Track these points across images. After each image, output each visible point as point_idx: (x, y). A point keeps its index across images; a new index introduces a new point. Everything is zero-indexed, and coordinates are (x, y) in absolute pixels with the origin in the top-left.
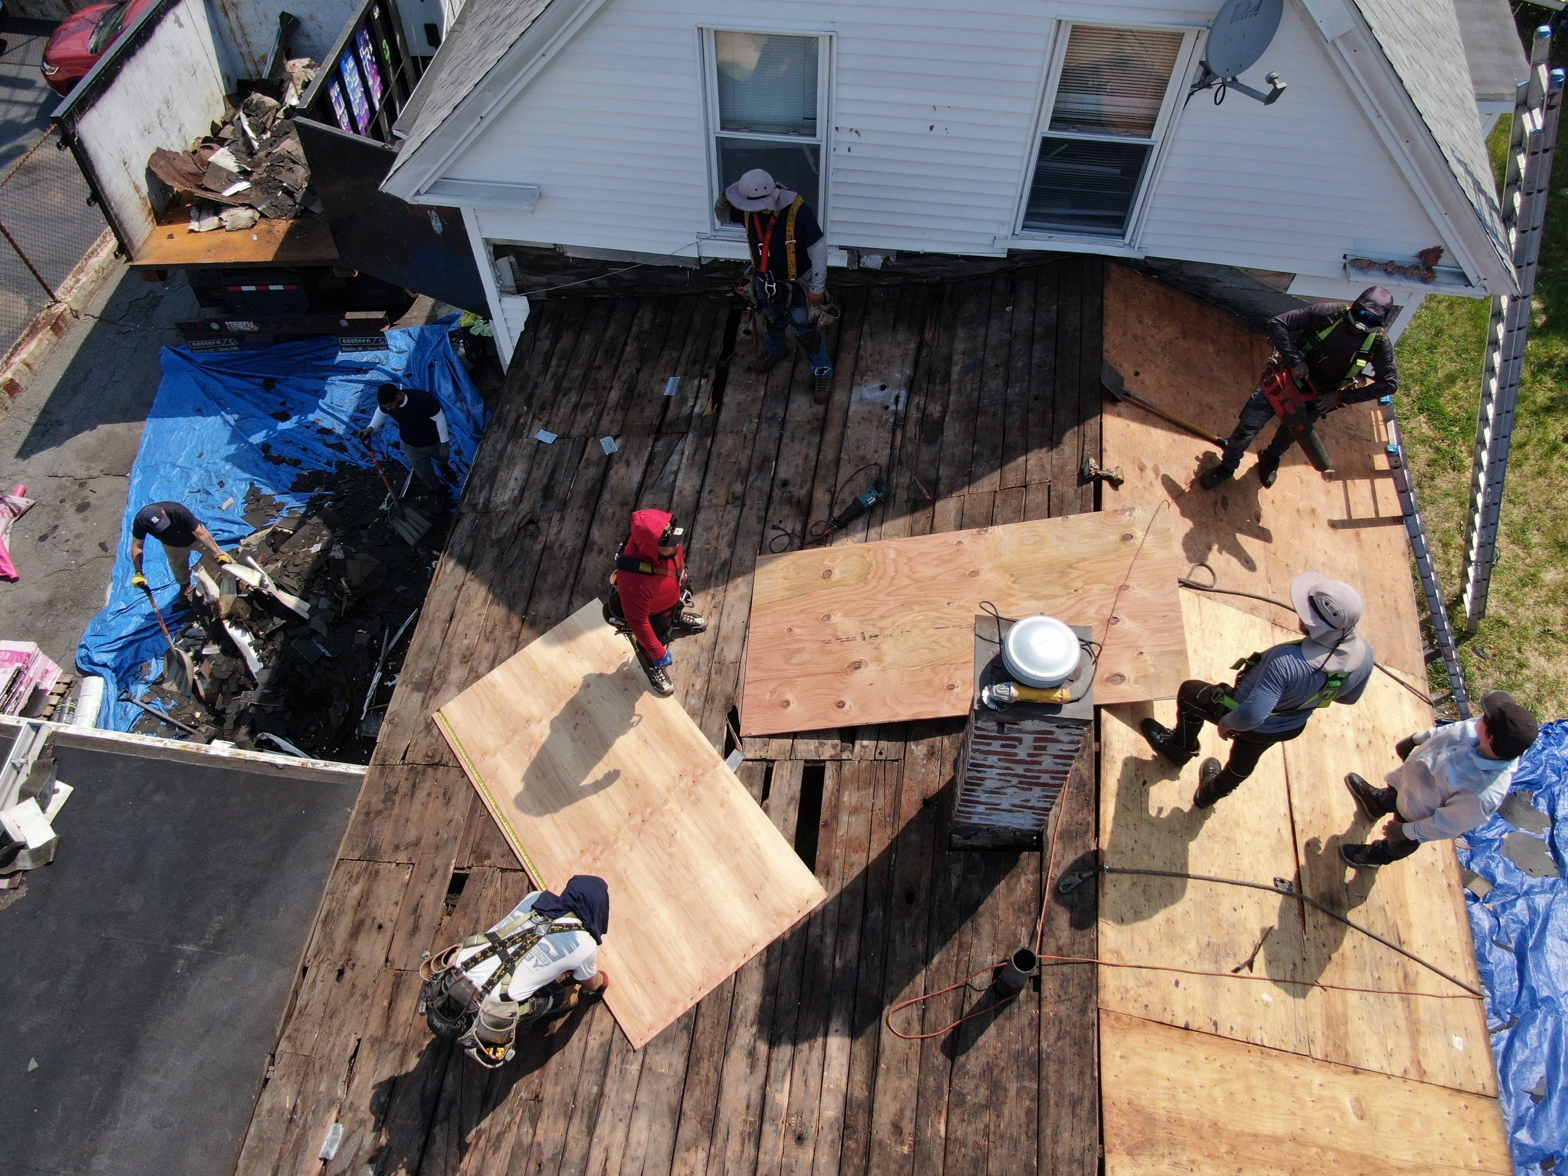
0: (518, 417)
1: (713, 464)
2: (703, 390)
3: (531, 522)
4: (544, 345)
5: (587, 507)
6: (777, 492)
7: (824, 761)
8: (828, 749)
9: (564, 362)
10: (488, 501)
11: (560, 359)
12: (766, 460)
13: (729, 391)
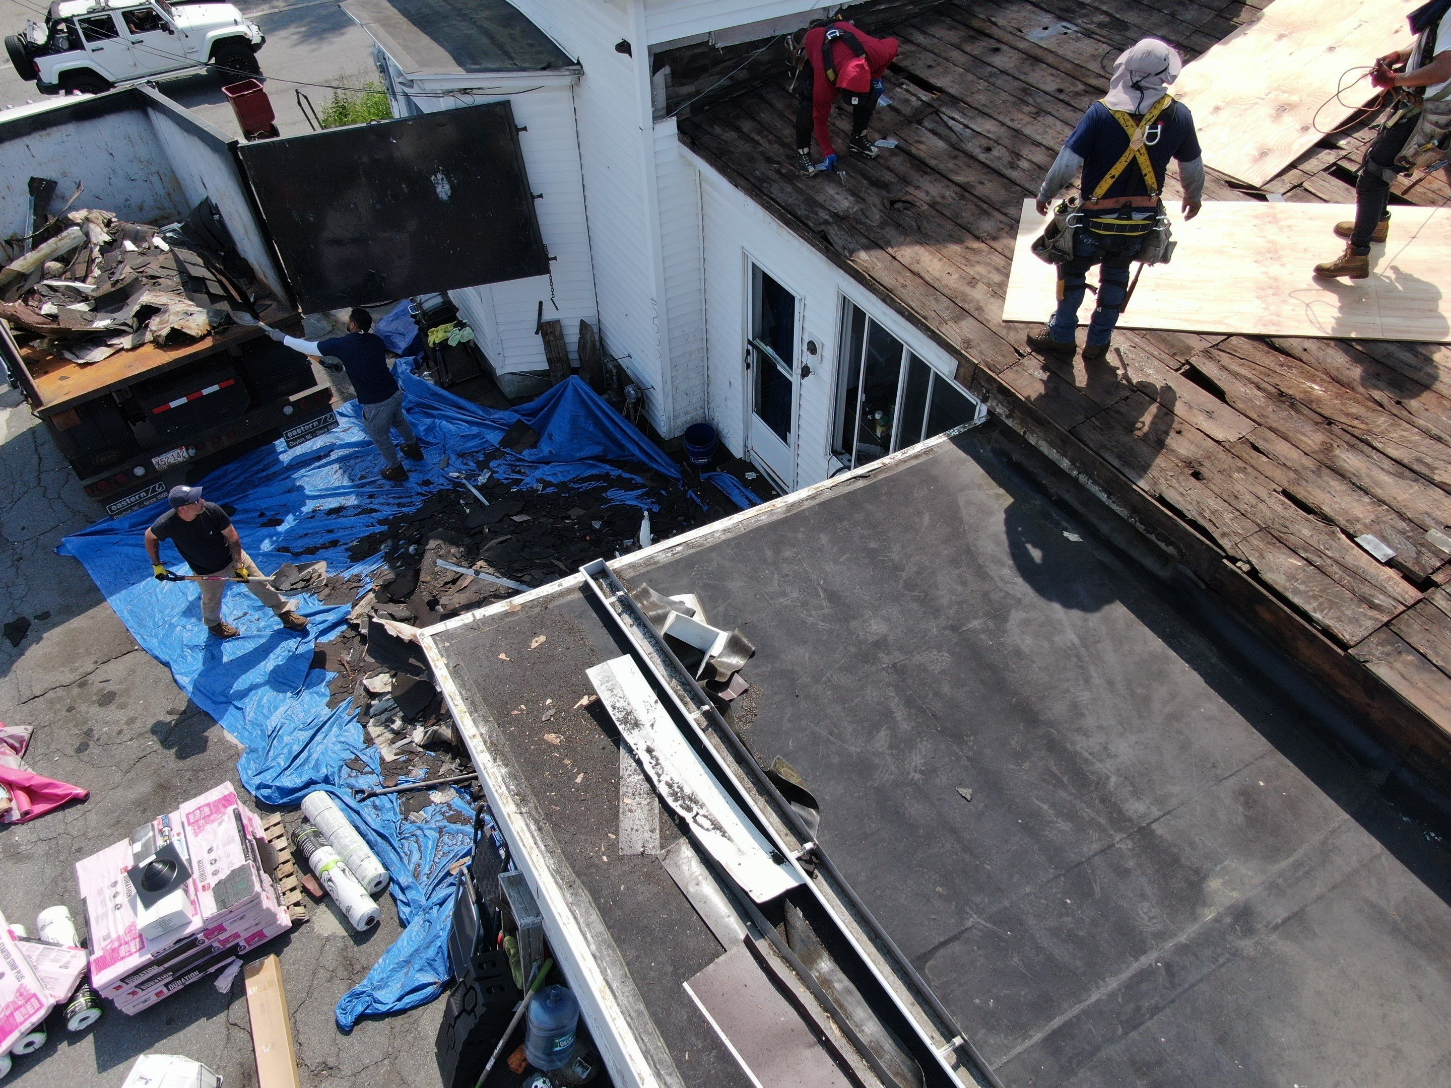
0: (778, 172)
1: (986, 110)
2: (911, 90)
3: (892, 203)
4: (731, 135)
5: (926, 173)
6: (1061, 97)
7: (1335, 164)
8: (1328, 157)
9: (766, 133)
10: (835, 215)
11: (759, 133)
12: (1024, 90)
13: (933, 81)
